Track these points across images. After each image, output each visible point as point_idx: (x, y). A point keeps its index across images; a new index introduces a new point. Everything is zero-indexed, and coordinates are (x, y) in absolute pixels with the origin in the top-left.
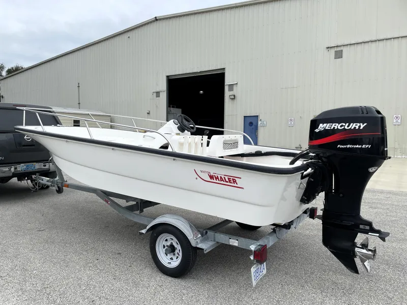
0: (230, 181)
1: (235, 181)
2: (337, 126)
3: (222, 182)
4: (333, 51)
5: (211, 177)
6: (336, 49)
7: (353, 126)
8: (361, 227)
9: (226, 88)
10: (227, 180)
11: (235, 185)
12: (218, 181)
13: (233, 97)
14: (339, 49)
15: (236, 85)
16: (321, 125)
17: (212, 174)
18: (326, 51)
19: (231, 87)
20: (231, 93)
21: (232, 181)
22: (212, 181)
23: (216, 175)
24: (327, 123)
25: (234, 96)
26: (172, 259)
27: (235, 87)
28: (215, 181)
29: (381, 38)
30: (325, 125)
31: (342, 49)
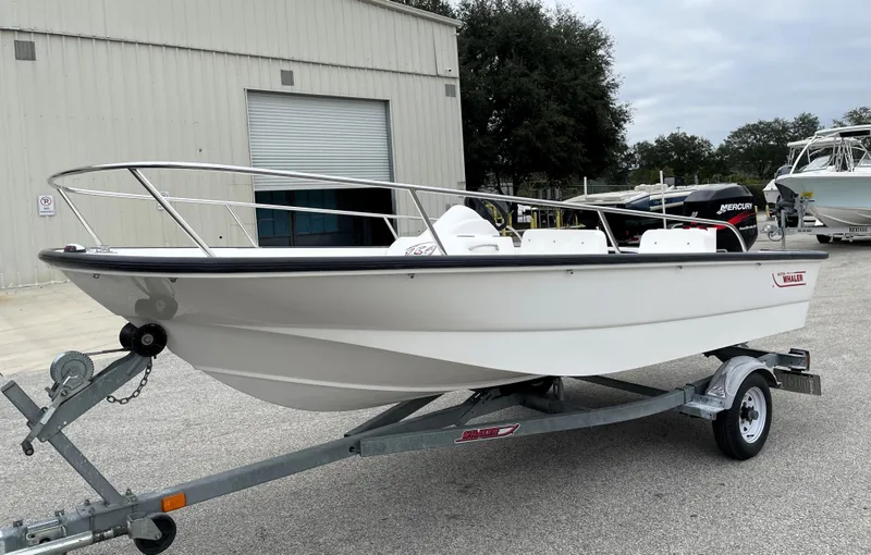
4: (10, 40)
6: (18, 37)
10: (796, 278)
11: (801, 282)
14: (25, 38)
16: (723, 206)
17: (786, 275)
26: (745, 429)
30: (726, 206)
31: (32, 38)
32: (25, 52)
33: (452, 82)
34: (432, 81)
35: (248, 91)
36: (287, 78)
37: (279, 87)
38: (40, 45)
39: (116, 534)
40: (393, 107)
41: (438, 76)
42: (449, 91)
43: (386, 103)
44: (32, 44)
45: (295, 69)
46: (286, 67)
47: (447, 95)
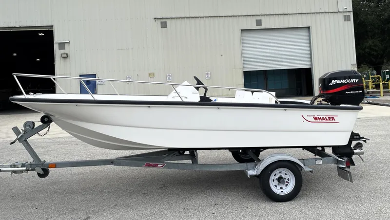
0: (330, 119)
1: (333, 119)
2: (344, 81)
3: (324, 121)
4: (159, 22)
5: (316, 119)
6: (161, 20)
7: (352, 81)
8: (355, 137)
9: (56, 47)
10: (328, 119)
11: (334, 121)
12: (320, 121)
13: (65, 56)
14: (164, 20)
15: (68, 44)
16: (333, 81)
17: (316, 116)
18: (154, 21)
19: (62, 45)
20: (62, 51)
21: (331, 119)
22: (316, 121)
23: (319, 117)
24: (337, 80)
25: (67, 54)
26: (281, 188)
27: (66, 46)
28: (318, 121)
29: (193, 16)
30: (336, 81)
31: (166, 20)
32: (164, 25)
33: (348, 14)
34: (336, 15)
35: (242, 30)
36: (259, 23)
37: (255, 27)
38: (169, 22)
39: (32, 170)
40: (313, 30)
41: (339, 12)
42: (346, 18)
43: (309, 28)
44: (166, 22)
45: (262, 18)
46: (258, 18)
47: (345, 20)
